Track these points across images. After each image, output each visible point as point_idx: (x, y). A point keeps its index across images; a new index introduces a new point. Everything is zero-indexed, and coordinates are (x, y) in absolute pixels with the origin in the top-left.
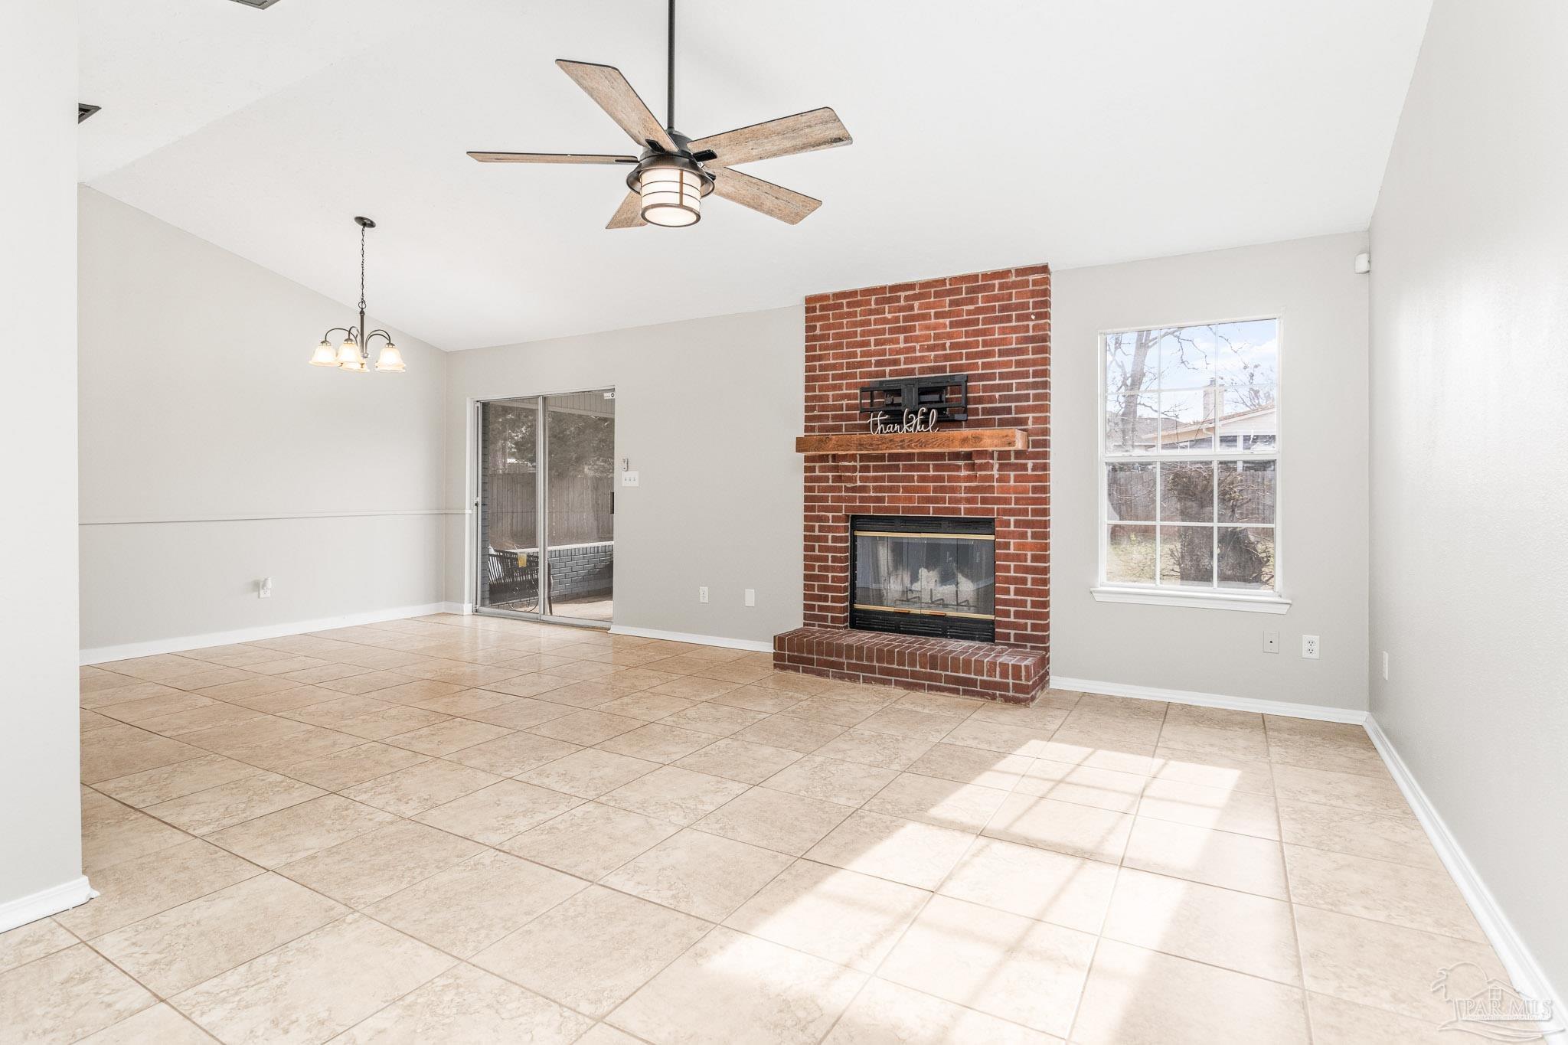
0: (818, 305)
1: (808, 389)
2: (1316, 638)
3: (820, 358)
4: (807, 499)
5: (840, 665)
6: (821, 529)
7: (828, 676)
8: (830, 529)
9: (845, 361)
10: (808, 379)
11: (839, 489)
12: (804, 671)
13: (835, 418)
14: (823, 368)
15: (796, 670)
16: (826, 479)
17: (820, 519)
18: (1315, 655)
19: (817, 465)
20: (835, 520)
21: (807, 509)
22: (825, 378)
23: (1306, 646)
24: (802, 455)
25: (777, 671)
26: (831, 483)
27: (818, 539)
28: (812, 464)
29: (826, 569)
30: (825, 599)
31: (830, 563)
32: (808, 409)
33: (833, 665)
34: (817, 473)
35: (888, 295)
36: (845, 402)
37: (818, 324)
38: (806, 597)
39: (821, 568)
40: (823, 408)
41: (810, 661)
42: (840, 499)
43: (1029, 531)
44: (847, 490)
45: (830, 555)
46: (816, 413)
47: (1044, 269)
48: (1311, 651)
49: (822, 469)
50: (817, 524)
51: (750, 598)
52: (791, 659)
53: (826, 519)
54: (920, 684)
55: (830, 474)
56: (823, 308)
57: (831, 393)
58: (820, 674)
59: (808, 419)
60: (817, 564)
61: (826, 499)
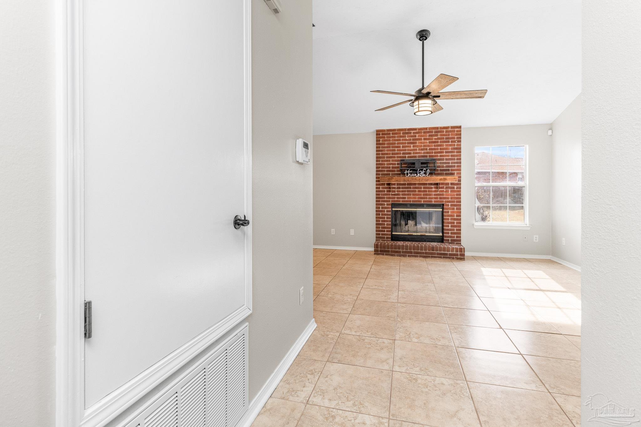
0: (381, 133)
1: (377, 161)
2: (537, 236)
3: (382, 151)
4: (377, 198)
5: (400, 252)
6: (382, 208)
7: (395, 256)
8: (386, 208)
9: (391, 152)
10: (377, 158)
11: (389, 195)
12: (386, 255)
13: (387, 171)
14: (382, 154)
15: (383, 254)
16: (384, 191)
17: (382, 205)
18: (537, 241)
19: (381, 186)
20: (387, 205)
21: (377, 201)
22: (384, 157)
23: (535, 239)
25: (376, 256)
26: (386, 193)
27: (381, 211)
28: (379, 186)
29: (384, 221)
30: (384, 231)
31: (386, 219)
32: (377, 168)
33: (397, 252)
34: (381, 189)
35: (407, 131)
36: (391, 166)
37: (381, 139)
38: (377, 231)
39: (382, 221)
40: (383, 168)
41: (388, 251)
42: (389, 198)
43: (455, 207)
44: (392, 195)
45: (386, 216)
46: (380, 169)
47: (460, 127)
48: (536, 240)
49: (383, 188)
50: (381, 206)
51: (352, 232)
52: (381, 251)
53: (384, 205)
54: (428, 256)
55: (386, 190)
56: (383, 134)
57: (386, 163)
58: (392, 255)
59: (377, 171)
60: (381, 220)
61: (384, 198)
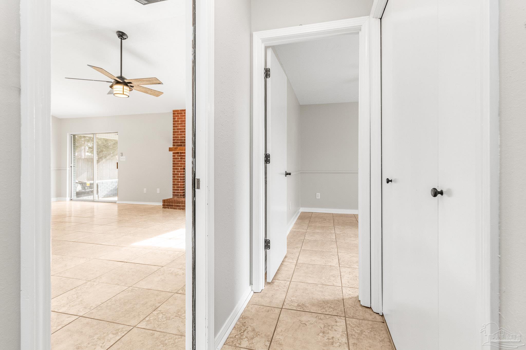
0: (176, 113)
1: (173, 135)
3: (177, 127)
4: (173, 164)
5: (180, 206)
6: (177, 172)
7: (177, 209)
8: (179, 172)
9: (183, 128)
10: (174, 132)
11: (182, 161)
12: (170, 208)
14: (177, 129)
15: (169, 208)
16: (178, 158)
17: (177, 169)
19: (176, 155)
20: (181, 169)
21: (173, 166)
22: (178, 132)
24: (172, 152)
25: (164, 209)
26: (180, 160)
27: (176, 174)
28: (175, 155)
29: (178, 182)
30: (178, 190)
31: (179, 181)
32: (173, 140)
33: (178, 206)
34: (176, 157)
37: (176, 118)
38: (173, 190)
39: (177, 182)
40: (178, 140)
41: (172, 206)
42: (182, 164)
45: (179, 178)
46: (176, 141)
50: (176, 170)
51: (158, 191)
52: (167, 205)
53: (178, 169)
56: (177, 114)
57: (180, 136)
58: (175, 209)
59: (174, 143)
61: (178, 164)
